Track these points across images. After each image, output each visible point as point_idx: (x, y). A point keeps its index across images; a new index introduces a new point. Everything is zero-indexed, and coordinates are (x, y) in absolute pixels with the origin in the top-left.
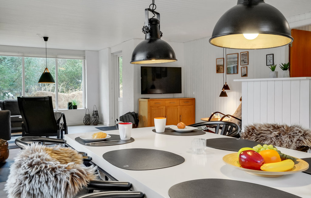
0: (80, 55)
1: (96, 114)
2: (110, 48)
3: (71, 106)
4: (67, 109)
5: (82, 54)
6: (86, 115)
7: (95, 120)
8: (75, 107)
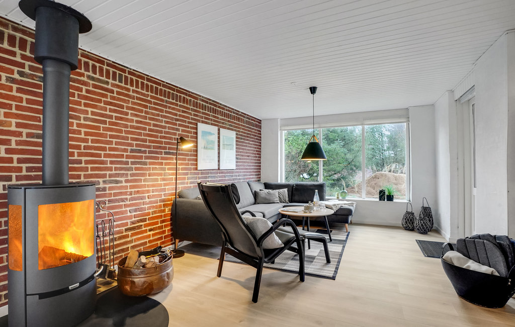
0: (400, 117)
1: (427, 213)
2: (452, 91)
3: (383, 195)
4: (378, 200)
5: (404, 114)
6: (408, 213)
7: (422, 225)
8: (390, 198)
